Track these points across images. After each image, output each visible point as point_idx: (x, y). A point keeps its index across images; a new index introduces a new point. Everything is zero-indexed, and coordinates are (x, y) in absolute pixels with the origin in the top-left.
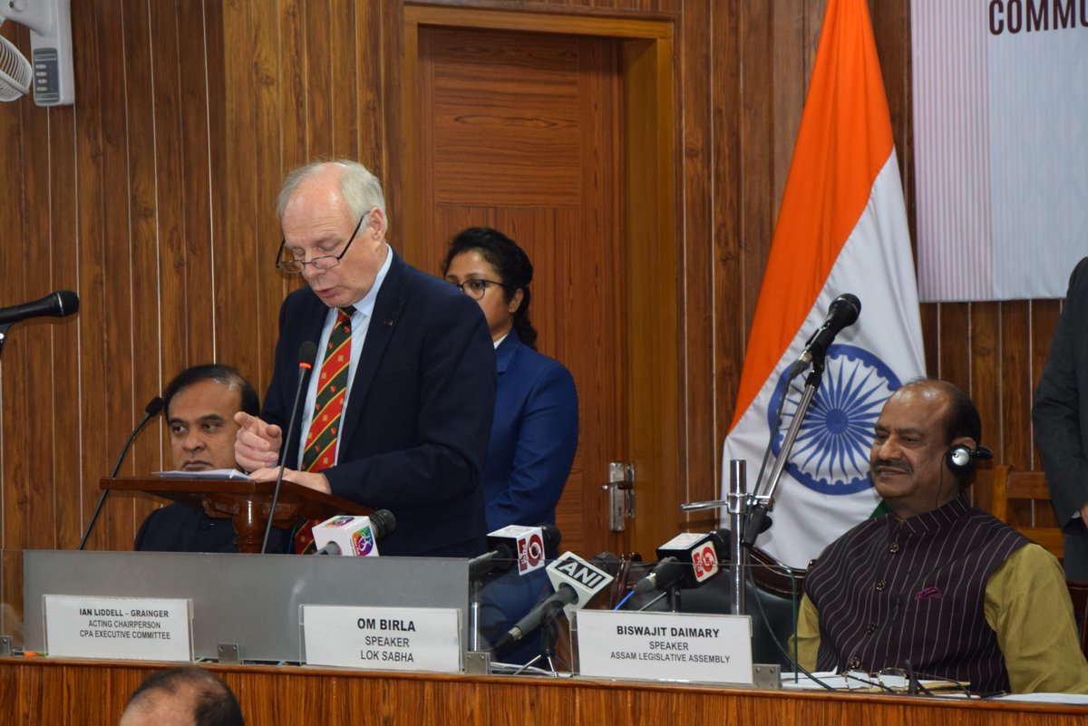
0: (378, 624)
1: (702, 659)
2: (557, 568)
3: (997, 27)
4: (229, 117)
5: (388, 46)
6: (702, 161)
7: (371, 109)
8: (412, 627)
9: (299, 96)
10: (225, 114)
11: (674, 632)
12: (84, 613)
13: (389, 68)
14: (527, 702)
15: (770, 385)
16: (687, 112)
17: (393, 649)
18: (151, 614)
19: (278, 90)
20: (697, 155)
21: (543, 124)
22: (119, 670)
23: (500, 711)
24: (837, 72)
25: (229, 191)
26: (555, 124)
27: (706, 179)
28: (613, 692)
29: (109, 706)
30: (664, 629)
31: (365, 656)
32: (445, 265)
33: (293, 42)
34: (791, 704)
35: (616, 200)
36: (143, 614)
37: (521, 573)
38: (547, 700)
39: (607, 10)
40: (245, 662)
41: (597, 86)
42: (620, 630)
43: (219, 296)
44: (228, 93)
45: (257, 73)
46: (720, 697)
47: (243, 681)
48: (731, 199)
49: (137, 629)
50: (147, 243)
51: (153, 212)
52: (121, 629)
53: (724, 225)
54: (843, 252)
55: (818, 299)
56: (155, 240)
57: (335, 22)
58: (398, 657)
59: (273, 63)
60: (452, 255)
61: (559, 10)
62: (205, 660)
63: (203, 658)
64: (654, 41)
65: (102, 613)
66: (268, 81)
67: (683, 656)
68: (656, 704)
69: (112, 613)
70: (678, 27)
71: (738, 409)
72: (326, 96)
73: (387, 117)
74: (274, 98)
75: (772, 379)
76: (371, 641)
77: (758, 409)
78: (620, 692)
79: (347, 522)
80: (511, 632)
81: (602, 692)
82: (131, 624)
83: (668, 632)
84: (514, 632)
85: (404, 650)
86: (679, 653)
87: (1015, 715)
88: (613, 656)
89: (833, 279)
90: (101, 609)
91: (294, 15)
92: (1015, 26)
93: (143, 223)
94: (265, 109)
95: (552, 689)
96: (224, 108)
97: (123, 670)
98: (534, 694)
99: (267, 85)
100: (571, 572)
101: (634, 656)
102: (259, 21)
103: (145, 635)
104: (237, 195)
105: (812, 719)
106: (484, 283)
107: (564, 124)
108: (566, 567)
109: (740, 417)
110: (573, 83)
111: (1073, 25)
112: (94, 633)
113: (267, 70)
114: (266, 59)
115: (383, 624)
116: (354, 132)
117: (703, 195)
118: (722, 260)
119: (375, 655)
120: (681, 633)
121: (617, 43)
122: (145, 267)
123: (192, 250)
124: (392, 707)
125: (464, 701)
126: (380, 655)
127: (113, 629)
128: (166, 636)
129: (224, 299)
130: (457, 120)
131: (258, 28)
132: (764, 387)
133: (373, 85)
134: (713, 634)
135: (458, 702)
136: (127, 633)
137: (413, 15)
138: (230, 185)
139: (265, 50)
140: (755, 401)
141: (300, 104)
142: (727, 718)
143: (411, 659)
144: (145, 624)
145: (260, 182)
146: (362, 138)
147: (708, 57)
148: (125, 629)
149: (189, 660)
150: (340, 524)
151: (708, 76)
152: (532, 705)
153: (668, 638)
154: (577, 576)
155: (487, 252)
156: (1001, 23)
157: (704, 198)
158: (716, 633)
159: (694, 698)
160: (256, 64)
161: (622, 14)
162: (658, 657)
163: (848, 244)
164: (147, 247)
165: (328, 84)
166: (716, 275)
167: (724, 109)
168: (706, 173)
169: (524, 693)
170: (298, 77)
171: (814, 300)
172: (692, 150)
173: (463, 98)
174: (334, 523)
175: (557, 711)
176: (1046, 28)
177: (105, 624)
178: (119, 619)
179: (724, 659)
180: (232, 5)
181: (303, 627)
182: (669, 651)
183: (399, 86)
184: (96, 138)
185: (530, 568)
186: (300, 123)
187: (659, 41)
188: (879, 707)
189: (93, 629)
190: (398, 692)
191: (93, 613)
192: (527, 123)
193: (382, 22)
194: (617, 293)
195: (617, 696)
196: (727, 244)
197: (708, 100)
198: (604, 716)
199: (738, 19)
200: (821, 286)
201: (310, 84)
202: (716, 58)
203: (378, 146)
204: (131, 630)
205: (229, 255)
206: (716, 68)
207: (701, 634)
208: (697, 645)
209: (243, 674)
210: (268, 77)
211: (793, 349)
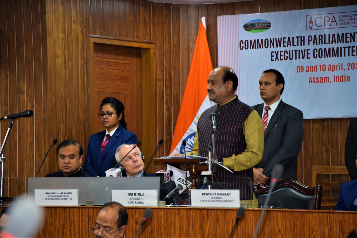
0: (134, 194)
1: (226, 201)
2: (177, 180)
3: (242, 48)
4: (48, 66)
5: (87, 48)
6: (162, 82)
7: (82, 65)
8: (143, 195)
9: (65, 61)
10: (47, 66)
11: (218, 194)
12: (46, 193)
13: (87, 54)
14: (177, 214)
15: (180, 143)
16: (158, 69)
17: (138, 201)
18: (67, 193)
19: (60, 59)
20: (160, 80)
21: (121, 71)
22: (57, 208)
23: (169, 216)
24: (199, 59)
25: (48, 86)
26: (124, 71)
27: (163, 87)
28: (201, 210)
29: (54, 218)
30: (215, 194)
31: (129, 203)
32: (100, 108)
33: (64, 46)
34: (251, 212)
35: (139, 92)
36: (64, 193)
37: (165, 182)
38: (182, 213)
39: (139, 40)
40: (94, 205)
41: (134, 61)
42: (203, 194)
43: (45, 115)
44: (48, 60)
45: (55, 54)
46: (231, 211)
47: (94, 211)
48: (169, 92)
49: (62, 197)
50: (22, 101)
51: (24, 93)
52: (57, 198)
53: (167, 99)
54: (201, 107)
55: (194, 120)
56: (25, 100)
57: (74, 41)
58: (139, 203)
59: (59, 52)
60: (102, 105)
61: (128, 40)
62: (82, 205)
63: (81, 205)
64: (150, 49)
65: (52, 193)
66: (58, 57)
67: (221, 201)
68: (213, 213)
69: (55, 193)
70: (156, 46)
71: (171, 150)
72: (72, 61)
73: (86, 68)
74: (59, 61)
75: (181, 141)
76: (131, 199)
77: (177, 149)
78: (203, 210)
79: (115, 170)
80: (166, 196)
81: (198, 210)
82: (60, 196)
83: (217, 194)
84: (167, 196)
85: (141, 201)
86: (220, 200)
87: (312, 213)
88: (201, 201)
89: (198, 114)
90: (51, 192)
91: (64, 39)
92: (247, 47)
93: (21, 95)
94: (57, 64)
95: (184, 210)
96: (47, 64)
97: (58, 209)
98: (179, 211)
99: (58, 58)
100: (181, 181)
101: (207, 201)
102: (56, 40)
103: (64, 199)
104: (50, 87)
105: (257, 215)
106: (112, 113)
107: (127, 71)
108: (180, 180)
109: (172, 152)
110: (129, 60)
111: (263, 48)
112: (49, 199)
113: (58, 54)
114: (57, 51)
115: (135, 194)
116: (78, 71)
117: (162, 91)
118: (167, 109)
119: (133, 202)
120: (220, 194)
121: (139, 49)
122: (22, 107)
123: (36, 102)
124: (138, 216)
125: (159, 214)
126: (134, 203)
127: (55, 198)
128: (71, 199)
129: (46, 116)
130: (101, 69)
131: (55, 42)
132: (179, 144)
133: (83, 59)
134: (229, 195)
135: (157, 214)
136: (59, 199)
137: (93, 40)
138: (48, 84)
139: (57, 49)
140: (176, 147)
141: (65, 63)
142: (233, 216)
143: (143, 203)
144: (64, 196)
145: (56, 84)
146: (80, 73)
147: (163, 54)
148: (59, 198)
149: (77, 205)
150: (113, 170)
151: (163, 59)
152: (178, 214)
153: (217, 196)
154: (183, 182)
155: (112, 104)
156: (243, 47)
157: (162, 92)
158: (230, 194)
159: (224, 211)
160: (55, 52)
161: (142, 42)
162: (214, 201)
163: (202, 105)
164: (22, 102)
165: (72, 58)
166: (166, 113)
167: (167, 68)
168: (163, 85)
169: (176, 211)
170: (65, 56)
171: (193, 120)
172: (159, 79)
173: (102, 63)
174: (111, 170)
175: (185, 215)
176: (255, 48)
177: (52, 196)
178: (57, 195)
179: (232, 201)
180: (49, 36)
181: (112, 196)
182: (217, 199)
183: (89, 59)
184: (7, 72)
185: (167, 181)
186: (65, 69)
187: (151, 49)
188: (275, 212)
189: (49, 198)
190: (140, 212)
191: (49, 193)
192: (118, 70)
193: (85, 42)
194: (139, 117)
195: (202, 211)
196: (168, 105)
197: (163, 65)
198: (198, 217)
199: (171, 44)
200: (195, 116)
201: (68, 58)
202: (165, 55)
203: (84, 75)
204: (60, 198)
205: (48, 104)
206: (165, 57)
207: (226, 194)
208: (224, 198)
209: (94, 209)
210: (58, 56)
211: (187, 133)
